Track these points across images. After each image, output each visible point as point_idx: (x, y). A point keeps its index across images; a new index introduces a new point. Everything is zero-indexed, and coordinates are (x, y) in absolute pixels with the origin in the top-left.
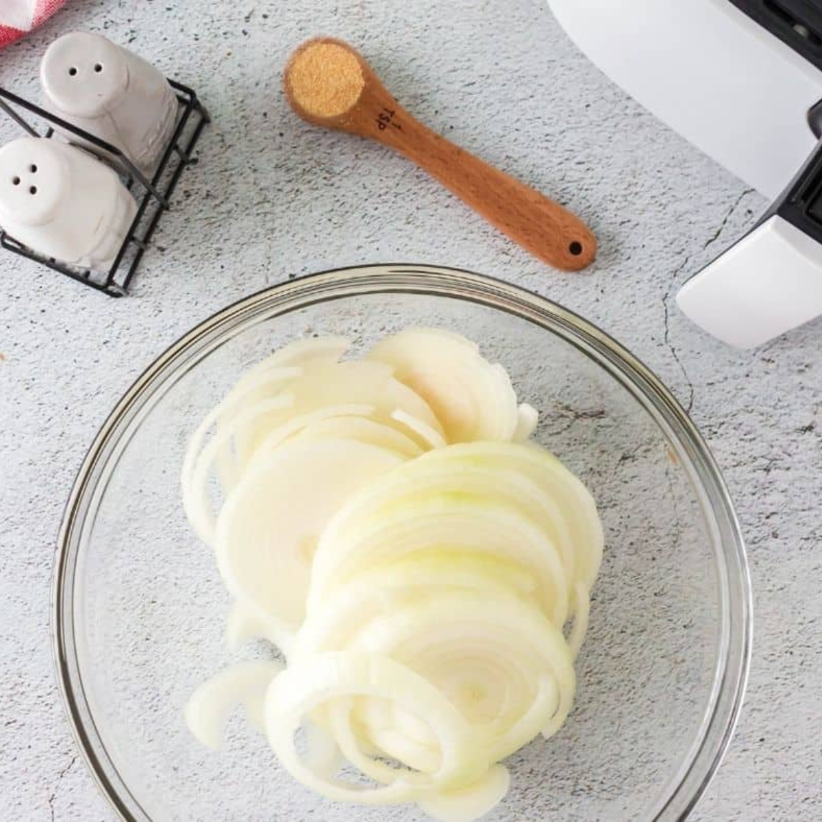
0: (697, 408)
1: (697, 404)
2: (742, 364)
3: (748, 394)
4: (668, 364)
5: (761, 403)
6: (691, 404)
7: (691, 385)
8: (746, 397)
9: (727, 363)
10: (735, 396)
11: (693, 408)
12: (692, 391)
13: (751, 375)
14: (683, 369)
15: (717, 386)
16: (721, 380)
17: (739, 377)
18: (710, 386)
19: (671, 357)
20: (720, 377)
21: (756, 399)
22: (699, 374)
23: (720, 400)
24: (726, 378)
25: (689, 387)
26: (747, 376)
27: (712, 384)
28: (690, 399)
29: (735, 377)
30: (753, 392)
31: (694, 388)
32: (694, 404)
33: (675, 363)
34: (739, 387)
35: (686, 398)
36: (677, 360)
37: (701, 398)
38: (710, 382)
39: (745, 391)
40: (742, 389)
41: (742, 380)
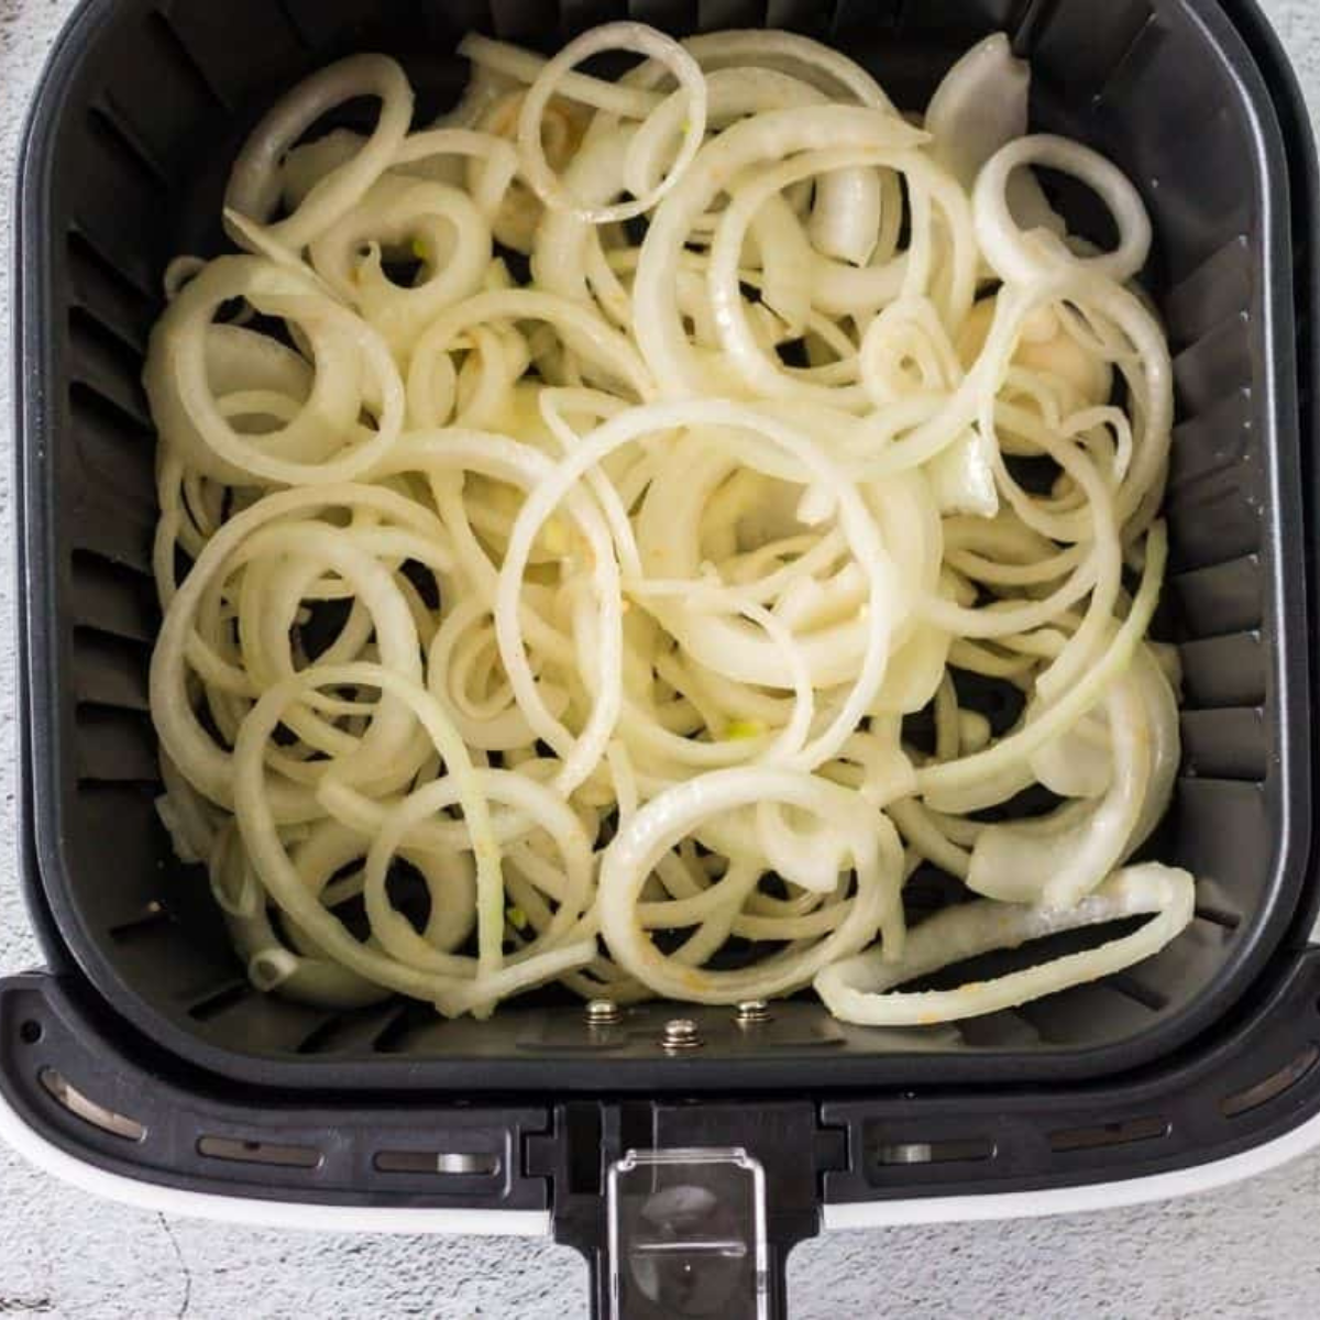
0: (197, 1310)
1: (196, 1305)
2: (274, 1241)
3: (282, 1291)
4: (152, 1235)
5: (302, 1307)
6: (186, 1304)
7: (186, 1271)
8: (279, 1295)
9: (251, 1237)
10: (260, 1293)
11: (189, 1310)
12: (189, 1282)
13: (289, 1259)
14: (175, 1244)
15: (230, 1276)
16: (238, 1264)
17: (270, 1262)
18: (218, 1275)
19: (156, 1222)
20: (235, 1260)
21: (296, 1301)
22: (202, 1254)
23: (235, 1299)
24: (247, 1263)
25: (183, 1275)
26: (283, 1260)
27: (223, 1271)
28: (184, 1295)
29: (262, 1262)
30: (291, 1289)
31: (193, 1277)
32: (190, 1303)
33: (164, 1232)
34: (268, 1279)
35: (179, 1293)
36: (167, 1229)
37: (203, 1294)
38: (220, 1267)
39: (276, 1286)
40: (273, 1282)
41: (276, 1267)
